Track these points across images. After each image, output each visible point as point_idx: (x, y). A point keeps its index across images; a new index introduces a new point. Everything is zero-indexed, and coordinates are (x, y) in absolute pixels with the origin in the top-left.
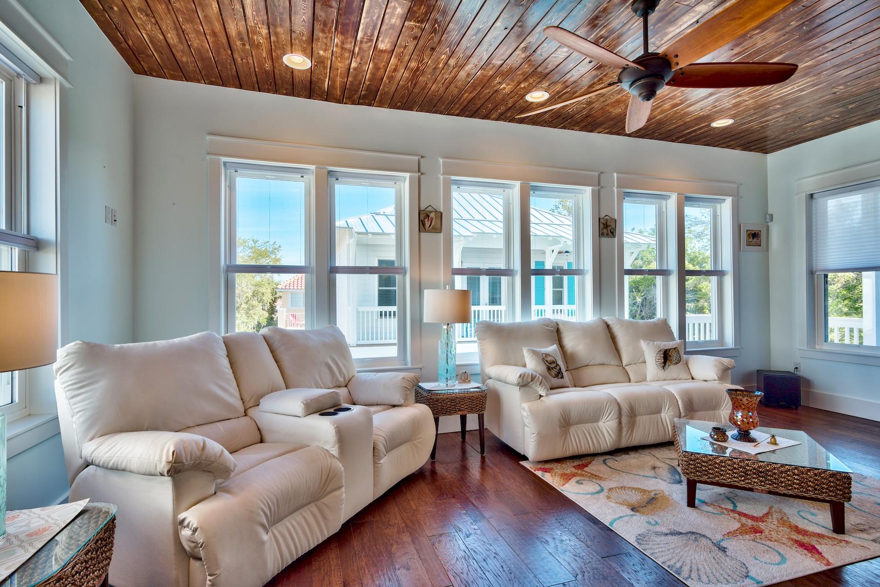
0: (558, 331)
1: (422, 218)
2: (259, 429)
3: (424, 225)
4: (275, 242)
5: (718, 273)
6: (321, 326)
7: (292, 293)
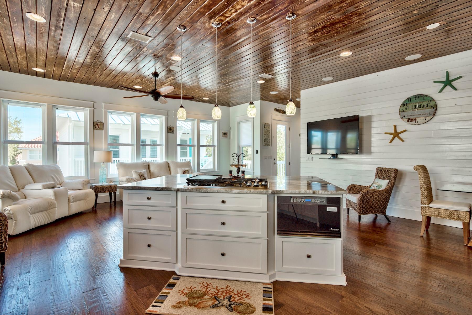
0: (149, 166)
1: (95, 125)
2: (24, 195)
3: (95, 127)
4: (17, 117)
5: (214, 146)
6: (50, 163)
7: (30, 151)
